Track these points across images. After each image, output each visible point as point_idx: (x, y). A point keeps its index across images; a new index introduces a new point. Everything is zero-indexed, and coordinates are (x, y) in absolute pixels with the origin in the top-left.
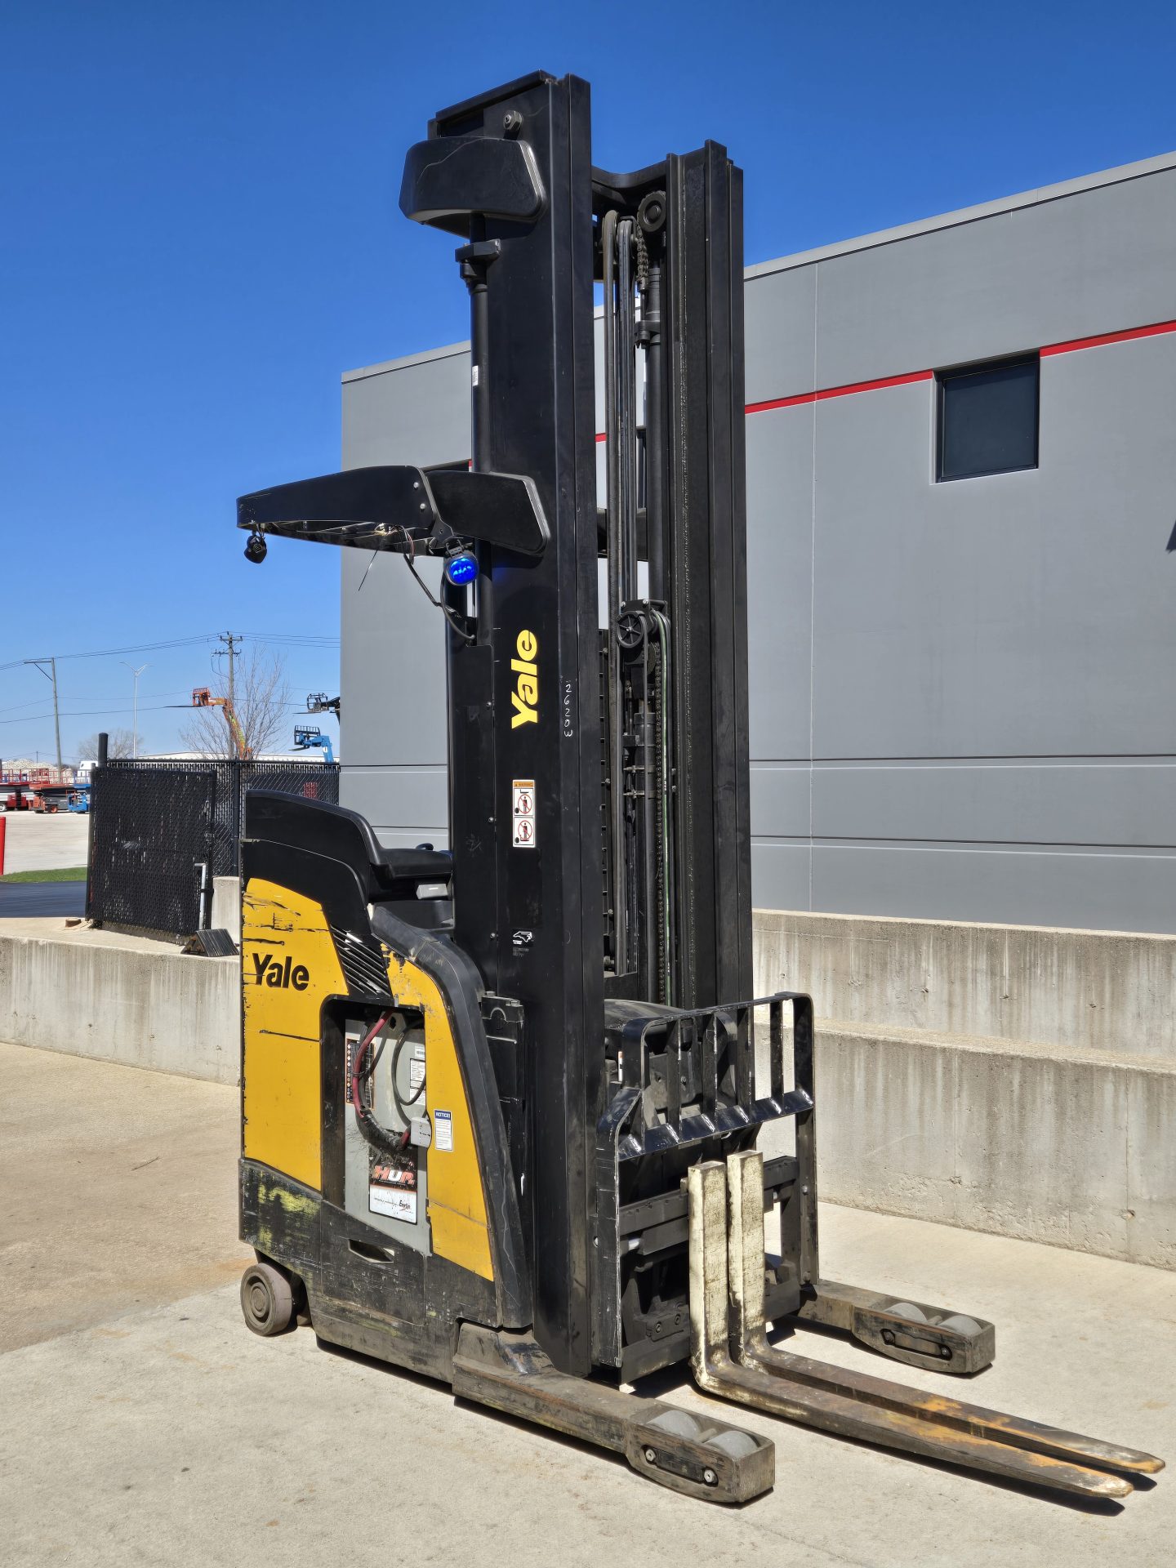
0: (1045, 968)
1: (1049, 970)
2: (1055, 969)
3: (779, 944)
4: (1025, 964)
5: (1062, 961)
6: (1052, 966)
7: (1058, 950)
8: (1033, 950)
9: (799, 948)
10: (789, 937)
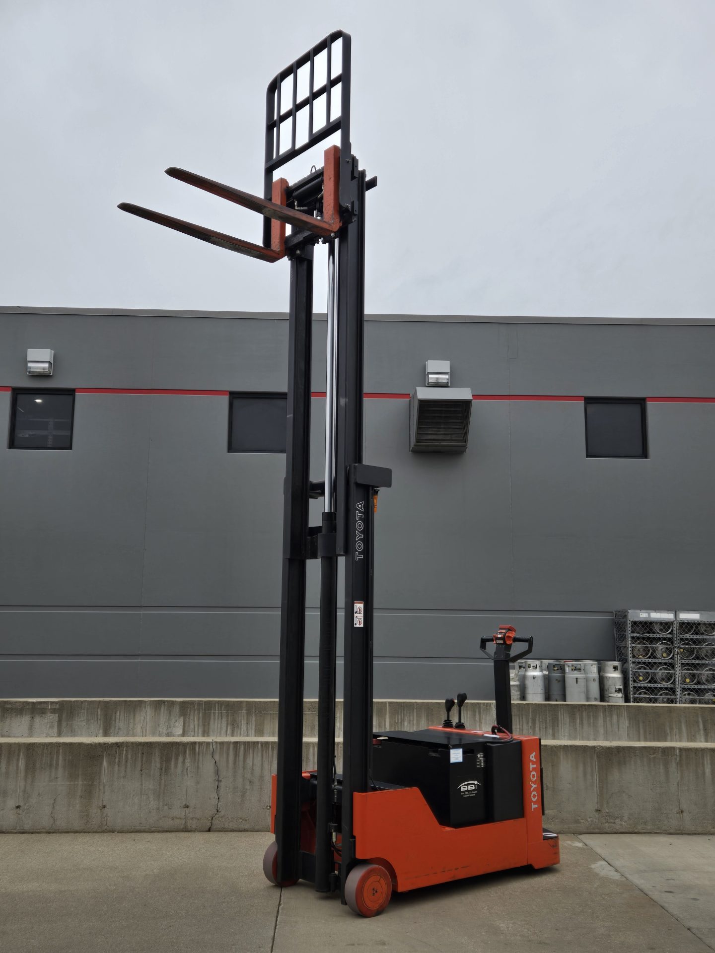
0: (410, 720)
1: (412, 723)
2: (415, 722)
3: (241, 720)
4: (398, 720)
5: (419, 716)
6: (413, 720)
7: (417, 711)
8: (402, 712)
9: (255, 721)
10: (248, 715)
